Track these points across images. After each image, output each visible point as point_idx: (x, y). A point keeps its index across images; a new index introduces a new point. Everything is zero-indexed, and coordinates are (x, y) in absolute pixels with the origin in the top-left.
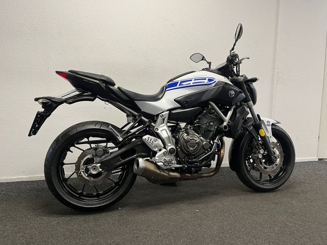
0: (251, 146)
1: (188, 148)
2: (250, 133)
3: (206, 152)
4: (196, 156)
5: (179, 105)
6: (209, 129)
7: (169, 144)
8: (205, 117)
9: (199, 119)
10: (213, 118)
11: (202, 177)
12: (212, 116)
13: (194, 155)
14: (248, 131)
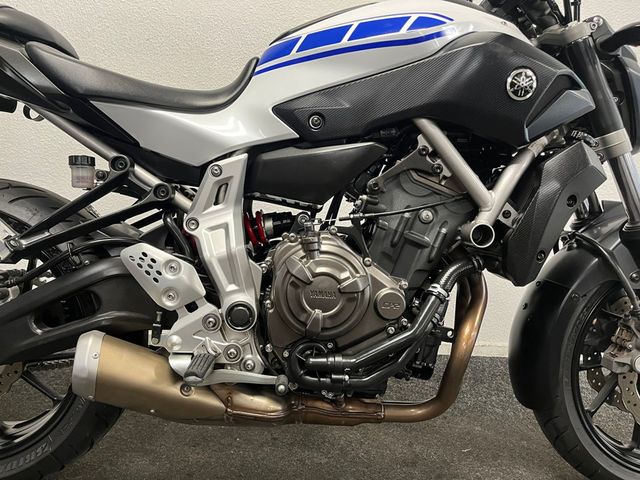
0: (607, 316)
1: (304, 310)
2: (605, 264)
3: (391, 330)
4: (342, 342)
5: (289, 133)
6: (415, 235)
7: (232, 287)
8: (399, 186)
9: (372, 192)
10: (435, 192)
11: (378, 421)
12: (432, 182)
13: (332, 339)
14: (598, 253)
